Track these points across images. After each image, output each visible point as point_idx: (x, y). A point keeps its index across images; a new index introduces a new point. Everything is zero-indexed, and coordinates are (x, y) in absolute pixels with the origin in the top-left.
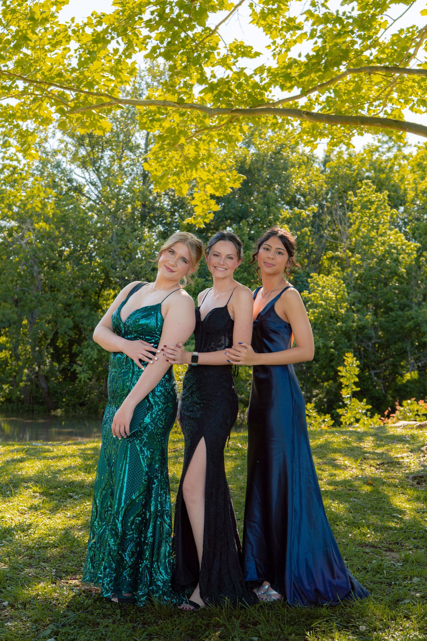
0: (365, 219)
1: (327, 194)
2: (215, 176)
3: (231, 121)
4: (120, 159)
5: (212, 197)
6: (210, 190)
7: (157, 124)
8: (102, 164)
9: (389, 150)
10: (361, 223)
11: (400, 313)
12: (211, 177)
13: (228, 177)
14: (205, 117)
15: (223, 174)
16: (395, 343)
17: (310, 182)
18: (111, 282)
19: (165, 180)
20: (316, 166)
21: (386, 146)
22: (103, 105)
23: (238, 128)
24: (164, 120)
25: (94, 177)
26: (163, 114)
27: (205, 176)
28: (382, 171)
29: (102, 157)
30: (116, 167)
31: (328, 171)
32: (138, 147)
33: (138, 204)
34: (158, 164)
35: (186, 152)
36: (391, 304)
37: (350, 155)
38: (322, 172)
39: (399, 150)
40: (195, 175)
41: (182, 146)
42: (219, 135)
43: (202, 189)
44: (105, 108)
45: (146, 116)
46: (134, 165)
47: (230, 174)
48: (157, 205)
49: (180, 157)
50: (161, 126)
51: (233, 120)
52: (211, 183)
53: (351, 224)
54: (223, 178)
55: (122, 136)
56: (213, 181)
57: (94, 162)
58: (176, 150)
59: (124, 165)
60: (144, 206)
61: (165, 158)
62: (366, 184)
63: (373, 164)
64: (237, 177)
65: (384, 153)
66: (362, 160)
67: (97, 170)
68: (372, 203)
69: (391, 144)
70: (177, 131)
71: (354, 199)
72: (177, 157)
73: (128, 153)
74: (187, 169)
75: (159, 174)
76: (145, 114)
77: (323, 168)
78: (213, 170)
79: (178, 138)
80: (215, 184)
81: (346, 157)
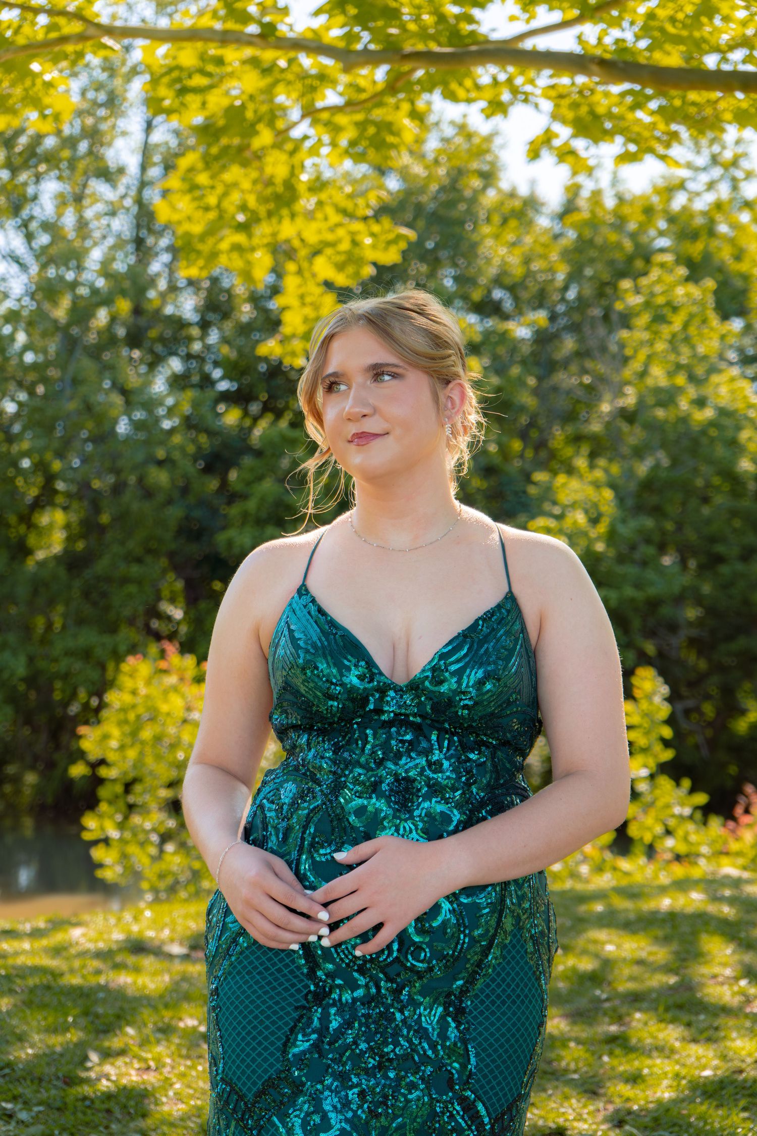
0: (660, 346)
1: (566, 288)
2: (341, 232)
3: (392, 87)
4: (78, 199)
5: (328, 285)
6: (323, 268)
7: (193, 100)
8: (37, 212)
9: (711, 186)
10: (649, 357)
11: (740, 567)
12: (330, 237)
13: (373, 235)
14: (323, 78)
15: (358, 226)
16: (730, 638)
17: (527, 261)
18: (56, 492)
19: (211, 241)
20: (543, 222)
21: (704, 178)
22: (64, 39)
23: (406, 107)
24: (211, 87)
25: (18, 243)
26: (209, 75)
27: (312, 233)
28: (694, 236)
29: (35, 198)
30: (69, 220)
31: (572, 235)
32: (121, 171)
33: (124, 306)
34: (196, 204)
35: (269, 170)
36: (720, 549)
37: (620, 199)
38: (556, 237)
39: (735, 188)
40: (287, 230)
41: (259, 156)
42: (357, 124)
43: (305, 265)
44: (70, 48)
45: (165, 80)
46: (113, 214)
47: (376, 228)
48: (169, 310)
49: (255, 182)
50: (204, 104)
51: (400, 85)
52: (329, 251)
53: (626, 360)
54: (358, 238)
55: (83, 146)
56: (332, 245)
57: (16, 209)
58: (245, 164)
59: (89, 214)
60: (137, 311)
61: (213, 188)
62: (662, 265)
63: (672, 219)
64: (391, 236)
65: (698, 194)
66: (649, 211)
67: (25, 225)
68: (675, 309)
69: (717, 172)
70: (249, 115)
71: (635, 300)
72: (246, 185)
73: (99, 187)
74: (270, 214)
75: (197, 229)
76: (163, 75)
77: (557, 228)
78: (335, 218)
79: (251, 131)
80: (339, 253)
81: (610, 202)
